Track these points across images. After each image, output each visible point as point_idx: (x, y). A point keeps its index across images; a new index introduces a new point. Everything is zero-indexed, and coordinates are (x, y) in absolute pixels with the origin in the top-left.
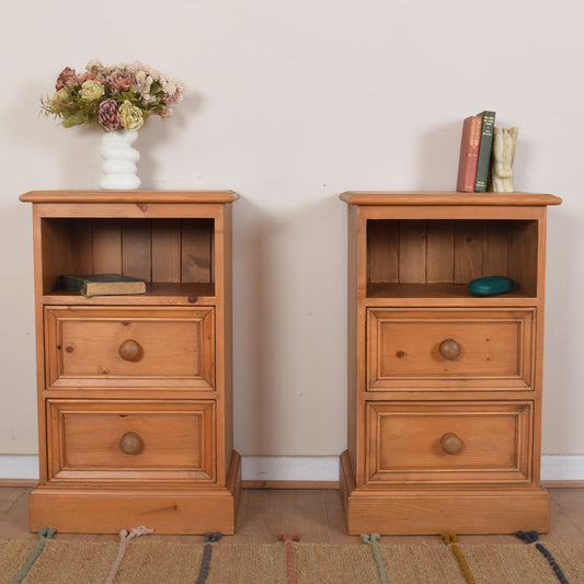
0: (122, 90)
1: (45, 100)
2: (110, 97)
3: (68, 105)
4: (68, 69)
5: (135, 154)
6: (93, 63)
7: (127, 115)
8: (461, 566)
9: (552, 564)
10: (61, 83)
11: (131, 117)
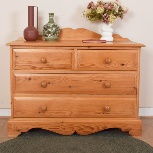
0: (110, 10)
2: (106, 12)
4: (92, 2)
11: (112, 19)
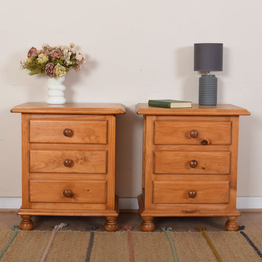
0: (56, 58)
1: (23, 62)
2: (51, 62)
3: (32, 65)
4: (33, 48)
5: (63, 88)
6: (45, 45)
7: (59, 70)
8: (207, 241)
9: (248, 240)
10: (30, 54)
11: (60, 71)
